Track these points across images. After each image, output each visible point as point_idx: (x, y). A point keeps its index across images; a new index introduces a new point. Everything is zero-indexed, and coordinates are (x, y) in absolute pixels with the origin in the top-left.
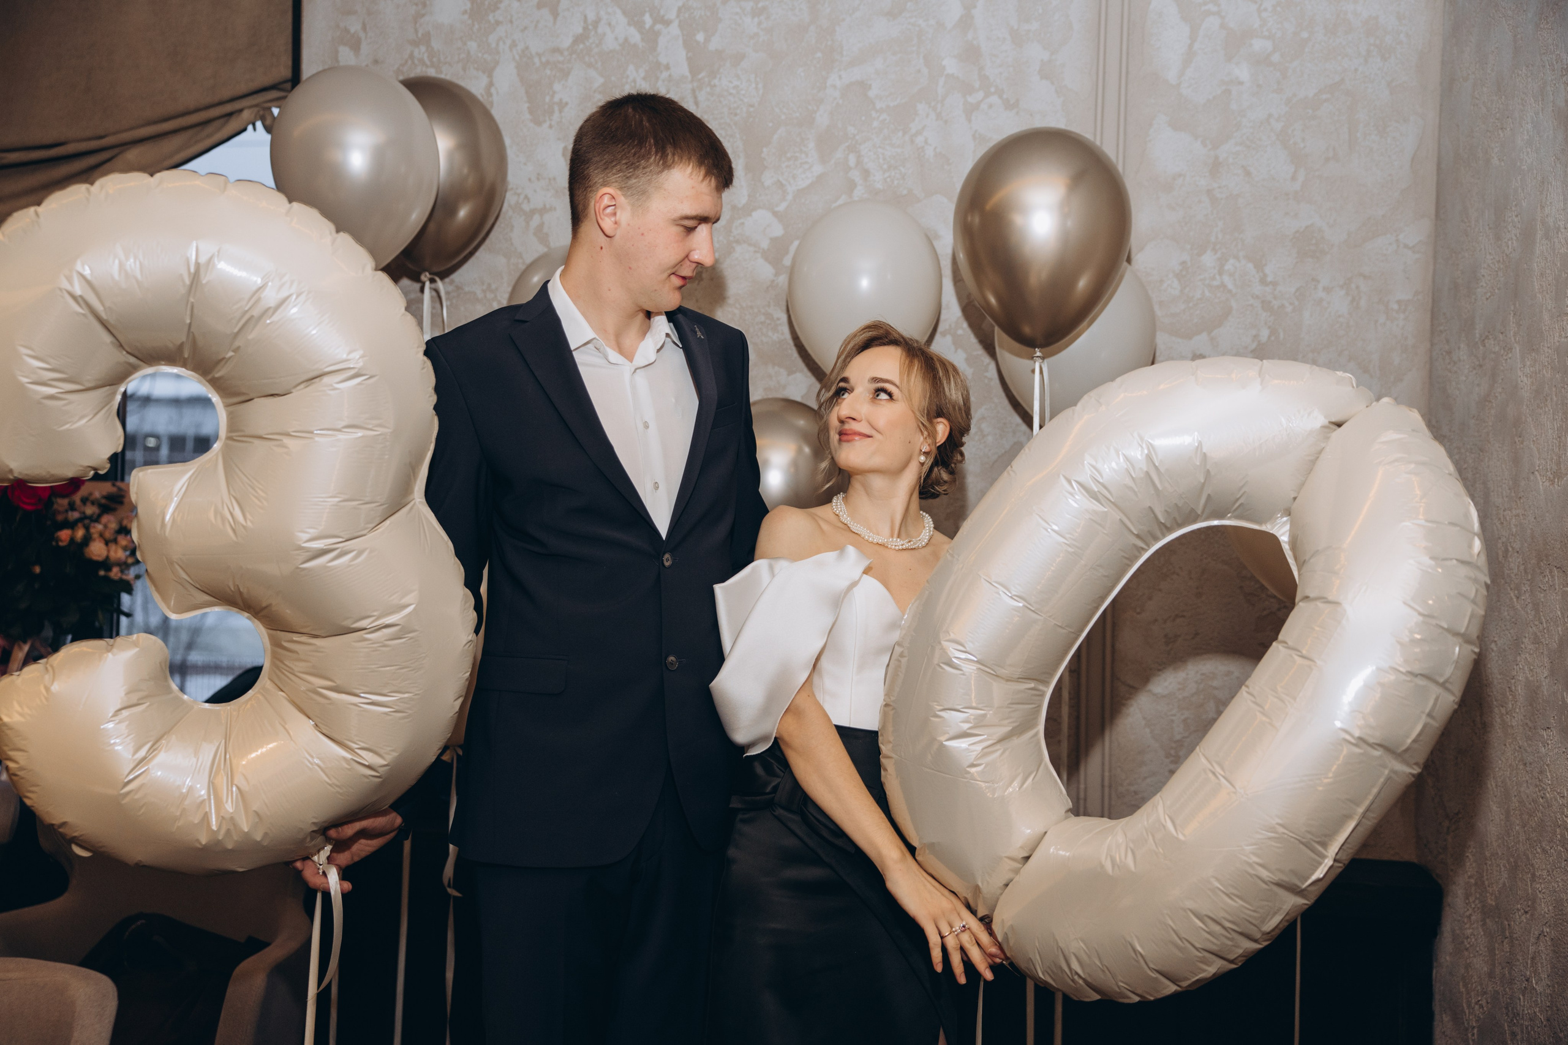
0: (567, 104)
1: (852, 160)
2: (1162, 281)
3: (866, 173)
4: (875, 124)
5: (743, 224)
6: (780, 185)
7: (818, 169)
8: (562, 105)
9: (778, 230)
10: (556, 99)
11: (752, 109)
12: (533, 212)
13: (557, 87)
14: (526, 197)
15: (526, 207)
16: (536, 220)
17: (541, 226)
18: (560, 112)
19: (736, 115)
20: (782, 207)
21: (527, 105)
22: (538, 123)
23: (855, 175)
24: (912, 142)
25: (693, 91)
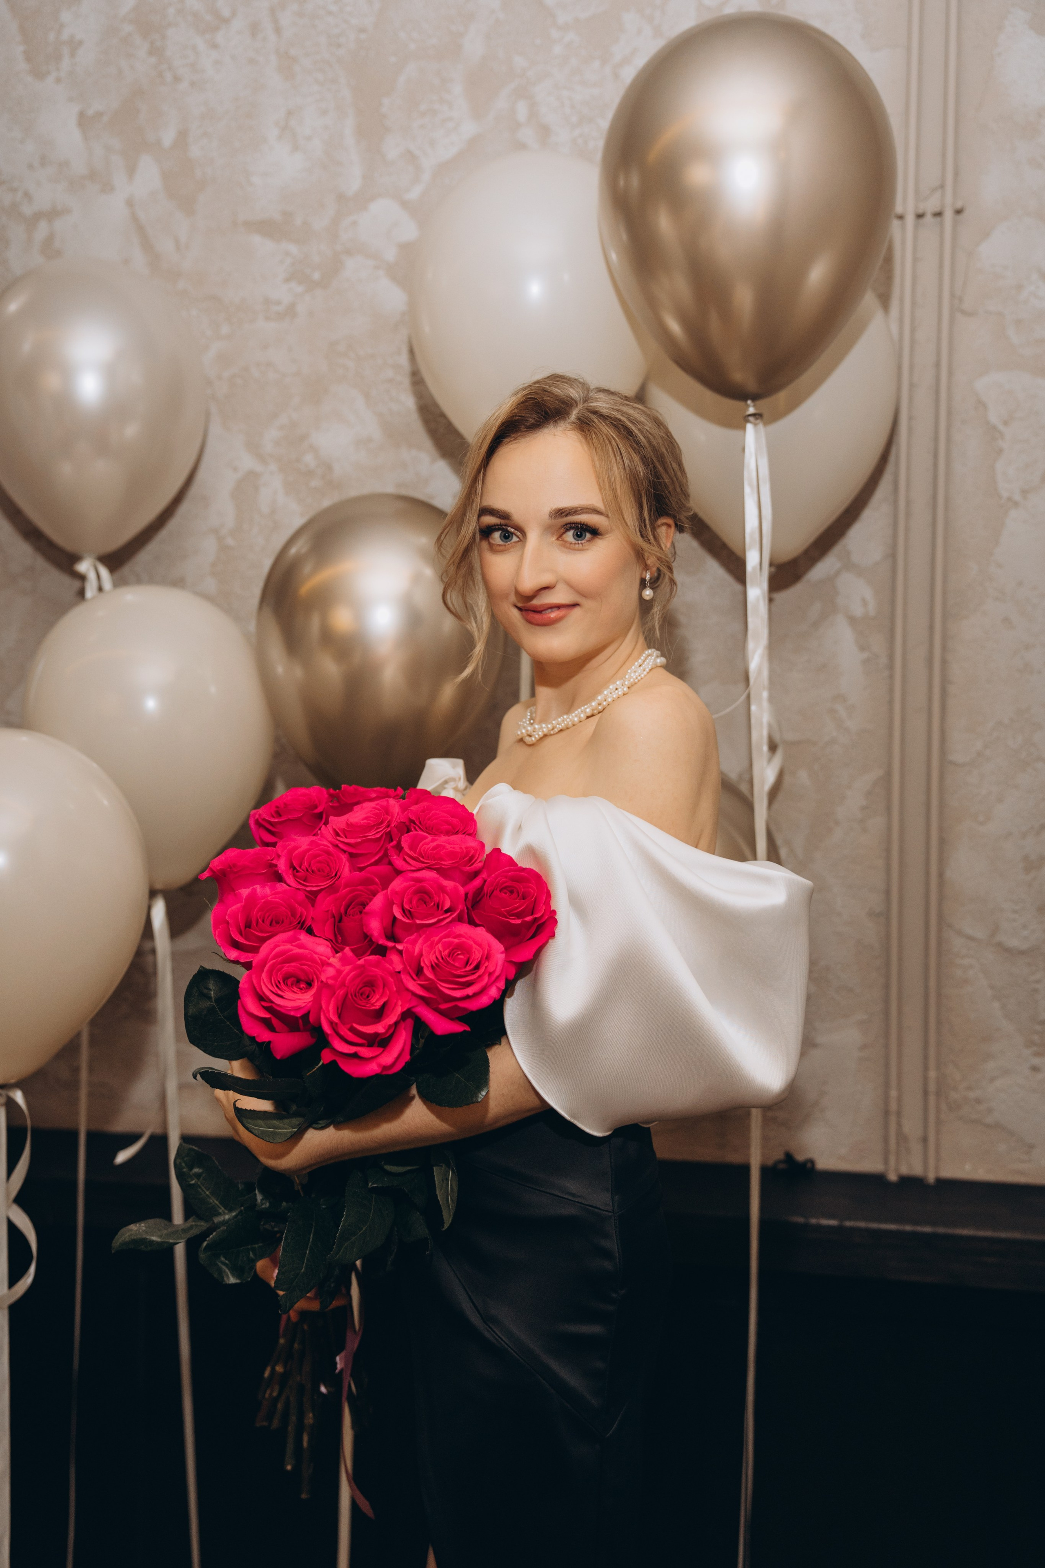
0: (81, 43)
1: (522, 110)
2: (1020, 287)
3: (544, 132)
4: (557, 49)
5: (355, 223)
6: (411, 157)
7: (469, 129)
8: (75, 45)
9: (409, 231)
10: (65, 35)
11: (363, 36)
12: (38, 216)
13: (66, 16)
14: (27, 195)
15: (27, 210)
16: (42, 230)
17: (49, 240)
18: (73, 55)
19: (339, 46)
20: (414, 194)
21: (21, 48)
22: (39, 75)
23: (527, 134)
24: (616, 76)
25: (273, 11)
